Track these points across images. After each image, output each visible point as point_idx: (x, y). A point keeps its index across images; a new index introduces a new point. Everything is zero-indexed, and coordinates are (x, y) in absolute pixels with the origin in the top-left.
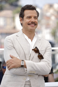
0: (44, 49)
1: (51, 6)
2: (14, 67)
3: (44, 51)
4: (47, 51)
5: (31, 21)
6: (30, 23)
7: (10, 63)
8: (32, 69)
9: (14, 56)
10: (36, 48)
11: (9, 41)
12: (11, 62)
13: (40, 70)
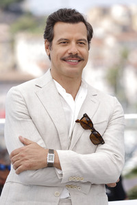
0: (106, 118)
1: (105, 12)
2: (31, 168)
3: (106, 124)
4: (113, 122)
5: (69, 52)
6: (67, 55)
7: (19, 158)
8: (75, 172)
9: (29, 139)
10: (85, 116)
11: (18, 99)
12: (22, 156)
13: (94, 172)
